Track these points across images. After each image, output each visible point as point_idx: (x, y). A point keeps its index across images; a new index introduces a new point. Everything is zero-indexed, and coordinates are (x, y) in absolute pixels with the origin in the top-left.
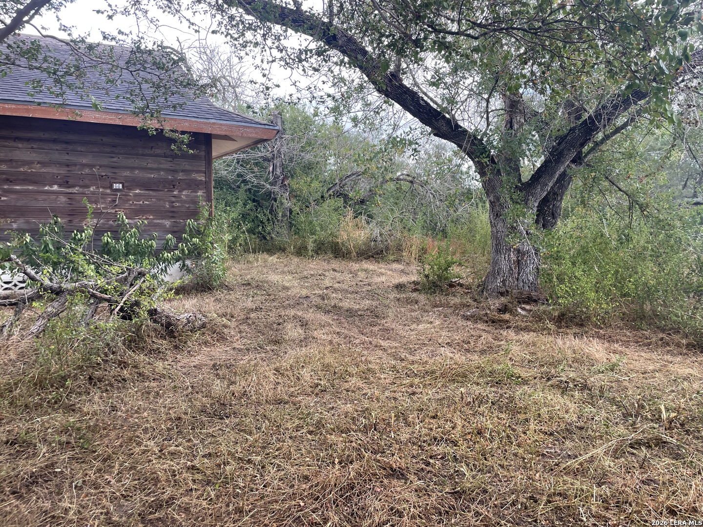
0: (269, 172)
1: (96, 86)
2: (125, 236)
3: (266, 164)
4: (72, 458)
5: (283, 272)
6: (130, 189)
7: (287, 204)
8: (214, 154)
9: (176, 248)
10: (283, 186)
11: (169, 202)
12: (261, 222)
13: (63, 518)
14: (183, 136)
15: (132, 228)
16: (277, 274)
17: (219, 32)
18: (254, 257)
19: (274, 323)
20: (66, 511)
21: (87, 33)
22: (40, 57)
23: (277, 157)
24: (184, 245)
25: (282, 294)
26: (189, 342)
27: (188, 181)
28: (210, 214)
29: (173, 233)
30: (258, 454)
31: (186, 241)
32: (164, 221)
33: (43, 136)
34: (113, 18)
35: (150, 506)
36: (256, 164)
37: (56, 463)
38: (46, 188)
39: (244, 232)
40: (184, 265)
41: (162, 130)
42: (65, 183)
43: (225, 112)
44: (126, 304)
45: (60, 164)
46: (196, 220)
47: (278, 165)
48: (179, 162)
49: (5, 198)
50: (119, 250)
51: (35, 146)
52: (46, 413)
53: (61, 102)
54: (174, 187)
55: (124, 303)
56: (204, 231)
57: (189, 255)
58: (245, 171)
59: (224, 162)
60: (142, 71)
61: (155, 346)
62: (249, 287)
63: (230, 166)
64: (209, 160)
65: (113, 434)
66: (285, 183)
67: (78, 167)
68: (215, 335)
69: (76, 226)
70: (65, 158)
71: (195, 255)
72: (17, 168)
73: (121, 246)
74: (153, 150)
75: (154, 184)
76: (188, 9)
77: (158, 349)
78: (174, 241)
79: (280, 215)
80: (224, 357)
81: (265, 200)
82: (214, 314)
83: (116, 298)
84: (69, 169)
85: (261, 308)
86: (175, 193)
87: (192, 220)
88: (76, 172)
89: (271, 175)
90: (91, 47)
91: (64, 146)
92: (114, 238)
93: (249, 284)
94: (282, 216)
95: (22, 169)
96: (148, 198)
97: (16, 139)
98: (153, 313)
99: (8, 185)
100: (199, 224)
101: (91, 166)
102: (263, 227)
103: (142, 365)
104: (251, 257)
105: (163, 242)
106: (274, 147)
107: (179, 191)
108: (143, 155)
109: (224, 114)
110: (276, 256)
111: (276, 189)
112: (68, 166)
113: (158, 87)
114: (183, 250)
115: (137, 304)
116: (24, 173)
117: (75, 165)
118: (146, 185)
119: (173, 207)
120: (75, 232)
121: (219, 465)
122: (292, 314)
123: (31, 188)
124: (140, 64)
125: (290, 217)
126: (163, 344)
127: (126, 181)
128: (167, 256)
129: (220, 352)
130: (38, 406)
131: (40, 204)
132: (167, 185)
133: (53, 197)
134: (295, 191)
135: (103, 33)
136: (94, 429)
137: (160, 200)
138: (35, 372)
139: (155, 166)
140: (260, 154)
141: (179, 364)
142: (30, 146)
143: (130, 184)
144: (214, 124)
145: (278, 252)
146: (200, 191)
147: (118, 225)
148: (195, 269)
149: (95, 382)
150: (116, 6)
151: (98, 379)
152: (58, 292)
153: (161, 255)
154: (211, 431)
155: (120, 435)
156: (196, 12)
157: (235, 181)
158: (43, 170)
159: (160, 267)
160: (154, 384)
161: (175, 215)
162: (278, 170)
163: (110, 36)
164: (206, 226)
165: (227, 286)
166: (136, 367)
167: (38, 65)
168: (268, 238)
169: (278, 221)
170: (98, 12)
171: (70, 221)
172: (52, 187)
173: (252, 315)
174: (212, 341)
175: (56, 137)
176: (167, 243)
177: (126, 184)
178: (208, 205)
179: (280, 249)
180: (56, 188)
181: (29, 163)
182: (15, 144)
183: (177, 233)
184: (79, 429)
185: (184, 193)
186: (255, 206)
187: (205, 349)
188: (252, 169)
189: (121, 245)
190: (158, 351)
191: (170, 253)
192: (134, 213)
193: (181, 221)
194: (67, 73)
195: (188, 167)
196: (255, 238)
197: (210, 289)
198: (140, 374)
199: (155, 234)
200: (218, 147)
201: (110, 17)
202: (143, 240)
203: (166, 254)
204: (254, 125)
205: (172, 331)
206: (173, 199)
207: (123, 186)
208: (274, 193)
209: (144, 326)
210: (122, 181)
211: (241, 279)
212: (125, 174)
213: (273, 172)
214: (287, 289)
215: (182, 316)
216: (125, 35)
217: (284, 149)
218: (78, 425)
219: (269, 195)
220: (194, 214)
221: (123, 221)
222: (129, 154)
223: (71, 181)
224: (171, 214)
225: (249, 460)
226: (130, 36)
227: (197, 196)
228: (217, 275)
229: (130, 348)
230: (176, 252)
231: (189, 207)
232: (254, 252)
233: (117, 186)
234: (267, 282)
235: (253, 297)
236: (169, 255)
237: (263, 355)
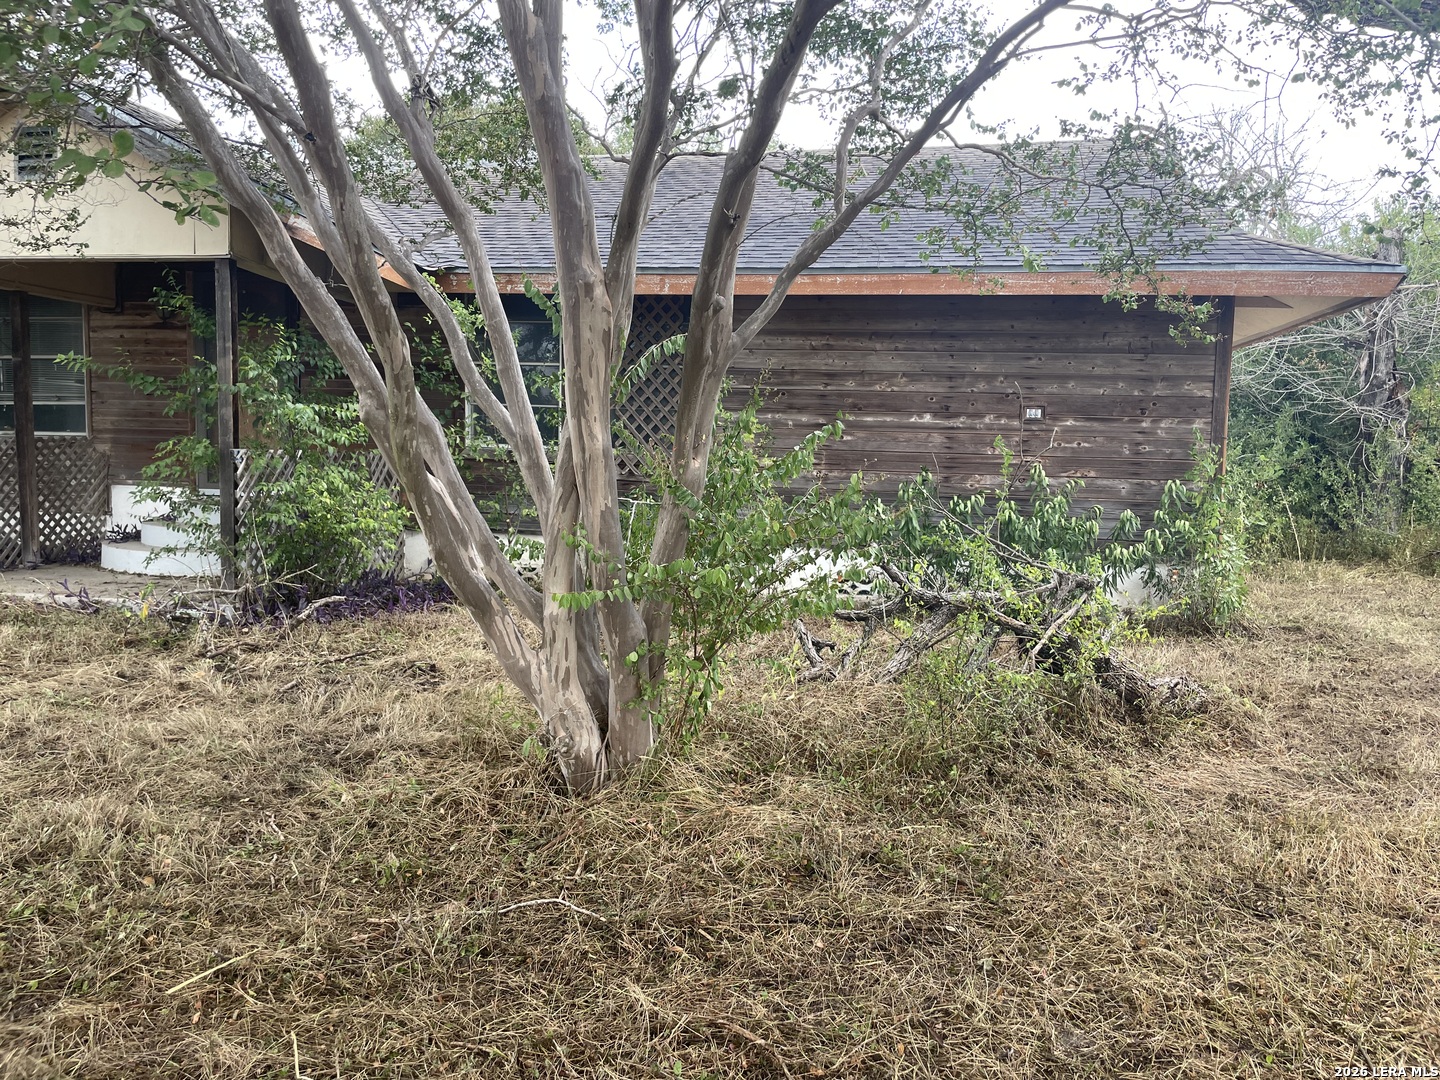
0: (1358, 372)
1: (1035, 227)
2: (1041, 510)
3: (1351, 354)
4: (970, 914)
5: (1384, 610)
6: (1055, 419)
7: (1401, 447)
8: (1236, 339)
9: (1140, 537)
10: (1392, 402)
11: (1130, 445)
12: (1329, 489)
13: (965, 1020)
14: (1197, 307)
15: (1053, 494)
16: (1370, 613)
17: (1309, 75)
18: (1306, 569)
19: (1372, 727)
20: (970, 1008)
21: (1035, 128)
22: (946, 186)
23: (1381, 338)
24: (1157, 533)
25: (1389, 663)
26: (1172, 738)
27: (1174, 400)
28: (1219, 470)
29: (1134, 506)
30: (1355, 1018)
31: (1162, 525)
32: (1117, 481)
33: (915, 328)
34: (1086, 90)
35: (1125, 1054)
36: (1323, 357)
37: (946, 914)
38: (913, 420)
39: (1284, 510)
40: (1152, 575)
41: (1152, 299)
42: (944, 411)
43: (1272, 246)
44: (1053, 642)
45: (939, 376)
46: (1185, 482)
47: (1383, 355)
48: (1158, 361)
49: (849, 438)
50: (1029, 536)
51: (900, 346)
52: (918, 820)
53: (972, 264)
54: (1143, 413)
55: (1050, 640)
56: (1202, 504)
57: (1167, 556)
58: (1298, 373)
59: (1247, 356)
60: (1129, 184)
61: (1104, 734)
62: (1300, 637)
63: (1261, 364)
64: (1223, 351)
65: (1039, 889)
66: (1400, 397)
67: (967, 380)
68: (1228, 733)
69: (954, 488)
70: (946, 364)
71: (1179, 555)
72: (871, 385)
73: (1034, 530)
74: (1107, 339)
75: (1104, 407)
76: (1239, 40)
77: (1110, 740)
78: (1137, 523)
79: (1379, 475)
80: (1252, 784)
81: (1342, 438)
82: (1225, 687)
83: (1034, 627)
84: (952, 384)
85: (1334, 689)
86: (1144, 425)
87: (1178, 482)
88: (963, 390)
89: (1362, 378)
90: (1037, 154)
91: (947, 343)
92: (1020, 513)
93: (1299, 629)
94: (1386, 476)
95: (877, 388)
96: (1087, 435)
97: (875, 335)
98: (1102, 665)
99: (855, 414)
100: (1191, 490)
101: (989, 377)
102: (1332, 501)
103: (1080, 766)
104: (1298, 567)
105: (1112, 524)
106: (1376, 315)
107: (1152, 422)
108: (1087, 351)
109: (1266, 251)
110: (1364, 569)
111: (1374, 412)
112: (950, 378)
113: (1157, 210)
114: (1153, 544)
115: (1072, 643)
116: (881, 394)
117: (963, 376)
118: (1087, 411)
119: (1138, 453)
120: (956, 498)
121: (1265, 1017)
122: (1420, 713)
123: (888, 419)
124: (1127, 171)
125: (1405, 478)
126: (1122, 733)
127: (1049, 404)
128: (1121, 552)
129: (1242, 772)
130: (906, 803)
131: (902, 448)
132: (1129, 410)
133: (922, 435)
134: (1422, 417)
135: (1064, 122)
136: (1005, 870)
137: (1113, 439)
138: (899, 743)
139: (1108, 371)
140: (1337, 333)
141: (1155, 780)
142: (893, 347)
143: (1055, 409)
144: (1245, 274)
145: (1369, 560)
146: (1198, 420)
147: (1030, 489)
148: (1175, 585)
149: (998, 782)
150: (1095, 65)
151: (1003, 776)
152: (933, 606)
153: (1107, 551)
154: (1239, 936)
155: (1053, 893)
156: (1258, 43)
157: (1269, 397)
158: (911, 388)
159: (1104, 575)
160: (1108, 810)
161: (1141, 471)
162: (1382, 367)
163: (1073, 125)
164: (1207, 496)
165: (1245, 628)
166: (1068, 767)
167: (942, 201)
168: (1343, 526)
169: (1373, 487)
170: (1061, 84)
171: (947, 479)
172: (922, 418)
173: (1315, 701)
174: (1221, 744)
175: (934, 327)
176: (1122, 528)
177: (1049, 410)
178: (1214, 450)
179: (1374, 555)
180: (927, 418)
181: (889, 376)
182: (870, 345)
183: (1144, 507)
184: (976, 862)
185: (1162, 425)
186: (1313, 451)
187: (1208, 758)
188: (1313, 368)
189: (1034, 526)
190: (1109, 745)
191: (1128, 549)
192: (1062, 465)
193: (1153, 482)
194: (987, 210)
195: (1176, 371)
196: (1309, 526)
197: (1208, 631)
198: (1078, 783)
199: (1099, 508)
200: (1246, 324)
201: (1080, 90)
202: (1074, 519)
203: (1119, 549)
204: (1341, 269)
205: (1139, 709)
206: (1140, 438)
207: (1043, 413)
208: (1366, 421)
209: (1084, 690)
210: (1043, 404)
211: (1278, 616)
212: (1049, 389)
213: (1367, 373)
214: (1403, 651)
215: (1159, 681)
216: (1105, 118)
217: (1404, 316)
218: (975, 855)
219: (1353, 428)
220: (1181, 468)
221: (1040, 482)
222: (1062, 351)
223: (954, 407)
224: (1133, 469)
225: (1335, 1025)
226: (1113, 119)
227: (1190, 432)
228: (1227, 603)
229: (1056, 727)
230: (1140, 546)
231: (1171, 454)
232: (1307, 557)
233: (1034, 413)
234: (1346, 629)
235: (1311, 660)
236: (1125, 551)
237: (1350, 798)
